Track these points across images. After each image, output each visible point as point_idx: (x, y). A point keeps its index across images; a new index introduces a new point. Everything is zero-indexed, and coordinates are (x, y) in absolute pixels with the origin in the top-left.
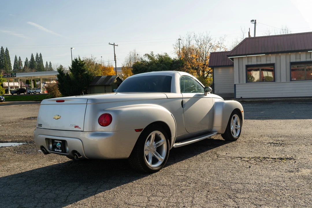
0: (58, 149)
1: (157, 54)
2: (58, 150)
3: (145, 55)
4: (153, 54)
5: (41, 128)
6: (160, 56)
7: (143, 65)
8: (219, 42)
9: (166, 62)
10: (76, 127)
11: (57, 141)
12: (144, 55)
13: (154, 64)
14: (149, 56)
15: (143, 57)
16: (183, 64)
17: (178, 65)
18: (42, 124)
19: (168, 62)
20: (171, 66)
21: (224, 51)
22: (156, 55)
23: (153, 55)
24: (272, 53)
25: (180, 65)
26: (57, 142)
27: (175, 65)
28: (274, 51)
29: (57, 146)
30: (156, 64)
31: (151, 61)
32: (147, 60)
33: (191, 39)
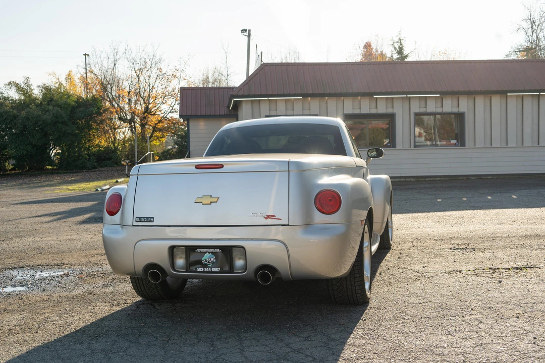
0: (205, 266)
1: (41, 84)
2: (206, 270)
3: (10, 83)
4: (30, 84)
5: (152, 226)
6: (47, 90)
7: (7, 106)
8: (177, 68)
9: (60, 102)
10: (268, 217)
11: (202, 250)
12: (6, 85)
13: (33, 106)
14: (19, 88)
15: (4, 89)
16: (99, 108)
17: (88, 111)
18: (153, 218)
19: (66, 103)
20: (71, 111)
21: (186, 86)
22: (39, 86)
23: (27, 86)
24: (313, 96)
25: (92, 111)
26: (206, 253)
27: (81, 109)
28: (317, 92)
29: (203, 262)
30: (37, 106)
31: (23, 98)
32: (14, 95)
33: (118, 57)
